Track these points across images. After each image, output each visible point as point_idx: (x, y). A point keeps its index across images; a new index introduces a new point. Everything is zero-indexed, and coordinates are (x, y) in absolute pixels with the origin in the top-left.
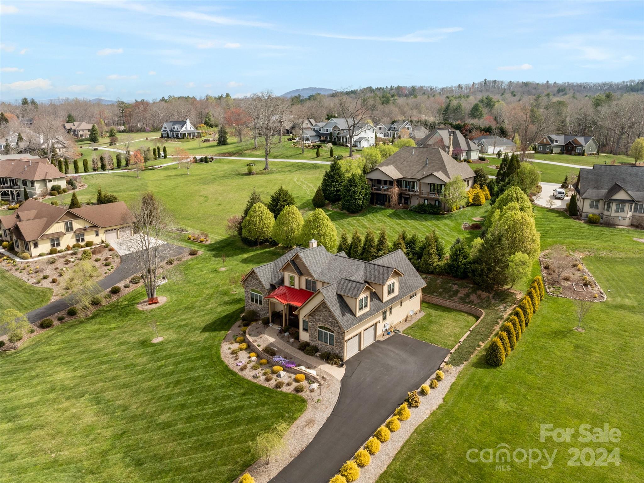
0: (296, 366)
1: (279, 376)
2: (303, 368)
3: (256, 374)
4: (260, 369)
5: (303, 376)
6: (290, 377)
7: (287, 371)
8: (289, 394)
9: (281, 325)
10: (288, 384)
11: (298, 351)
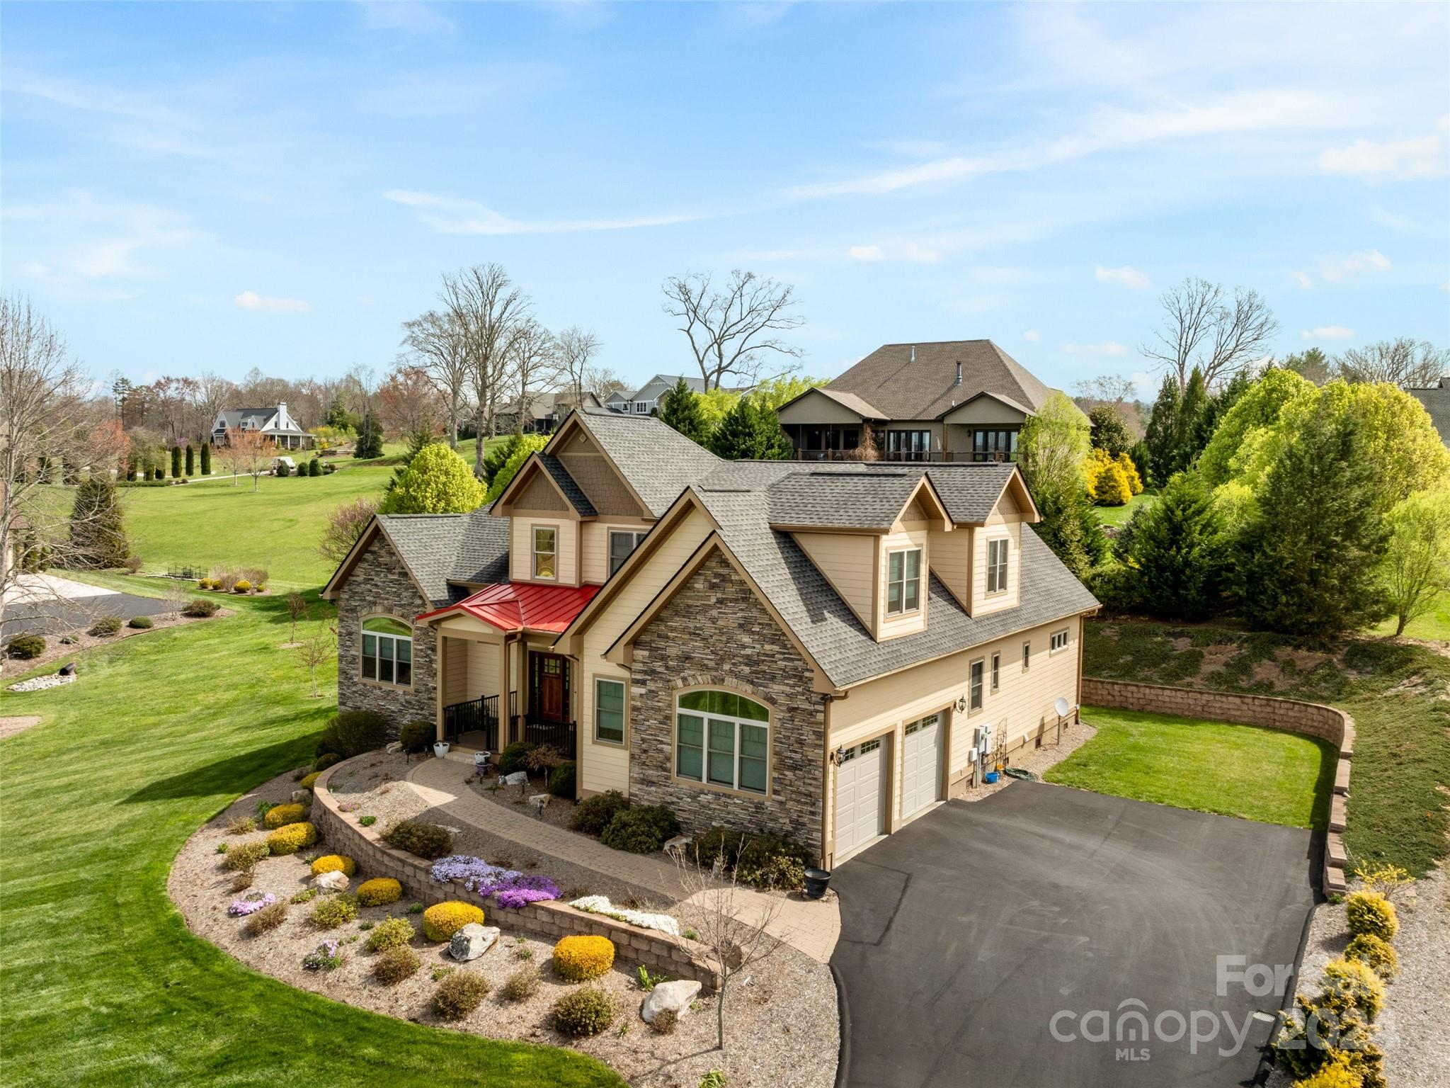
0: (562, 898)
1: (458, 951)
2: (600, 904)
3: (324, 949)
4: (356, 923)
5: (602, 946)
6: (524, 956)
7: (507, 929)
8: (515, 1049)
9: (491, 745)
10: (512, 994)
11: (570, 835)
